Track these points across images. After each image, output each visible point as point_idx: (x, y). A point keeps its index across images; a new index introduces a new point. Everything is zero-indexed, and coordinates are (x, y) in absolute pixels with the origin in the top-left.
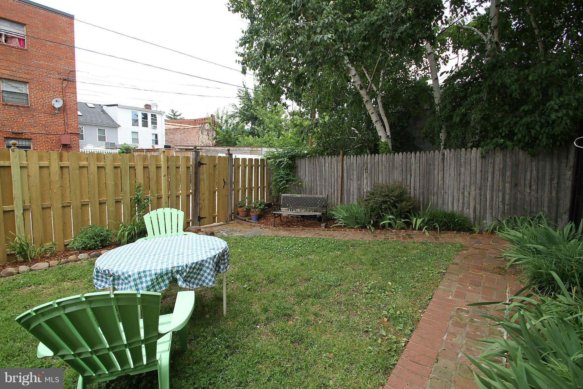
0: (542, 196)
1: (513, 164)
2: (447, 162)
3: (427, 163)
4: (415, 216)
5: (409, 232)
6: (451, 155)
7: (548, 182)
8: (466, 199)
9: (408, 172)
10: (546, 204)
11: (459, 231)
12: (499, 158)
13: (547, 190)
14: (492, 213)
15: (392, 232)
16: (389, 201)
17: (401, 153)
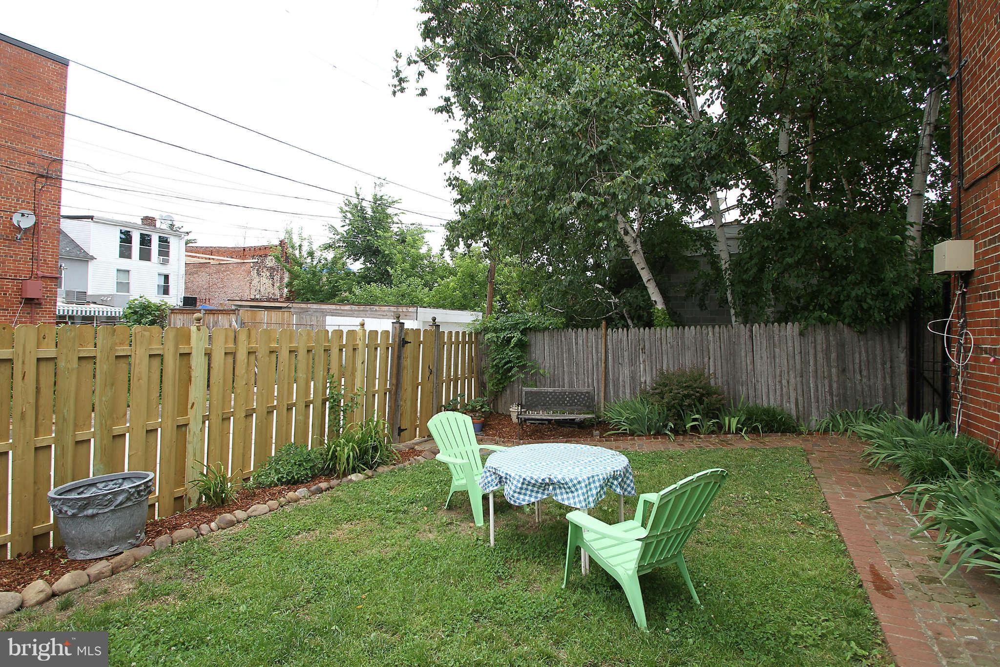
0: (875, 384)
1: (837, 344)
2: (757, 340)
3: (730, 341)
4: (726, 415)
5: (722, 437)
6: (761, 331)
7: (880, 366)
8: (784, 390)
9: (705, 354)
10: (881, 393)
11: (784, 432)
12: (820, 336)
13: (879, 376)
14: (818, 408)
15: (699, 438)
16: (693, 395)
17: (693, 328)
